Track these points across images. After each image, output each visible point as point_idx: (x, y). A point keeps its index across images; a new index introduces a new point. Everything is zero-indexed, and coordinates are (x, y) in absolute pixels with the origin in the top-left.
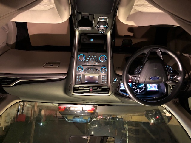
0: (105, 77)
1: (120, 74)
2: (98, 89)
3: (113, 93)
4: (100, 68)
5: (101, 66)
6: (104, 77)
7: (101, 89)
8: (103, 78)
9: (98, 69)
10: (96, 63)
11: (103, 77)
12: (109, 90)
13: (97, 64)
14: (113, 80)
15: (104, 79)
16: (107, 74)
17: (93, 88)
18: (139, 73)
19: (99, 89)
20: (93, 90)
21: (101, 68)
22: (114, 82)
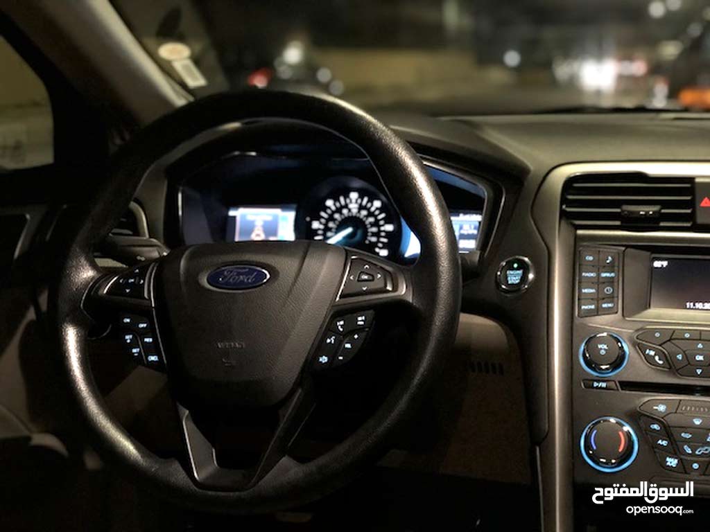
0: (592, 299)
1: (476, 325)
2: (651, 210)
3: (530, 183)
4: (636, 368)
5: (627, 385)
6: (598, 299)
7: (626, 208)
8: (608, 290)
9: (650, 360)
10: (662, 408)
11: (611, 298)
12: (564, 200)
13: (661, 405)
14: (531, 276)
15: (599, 283)
16: (577, 321)
17: (691, 217)
18: (338, 313)
19: (642, 210)
20: (691, 204)
21: (623, 373)
22: (523, 267)
